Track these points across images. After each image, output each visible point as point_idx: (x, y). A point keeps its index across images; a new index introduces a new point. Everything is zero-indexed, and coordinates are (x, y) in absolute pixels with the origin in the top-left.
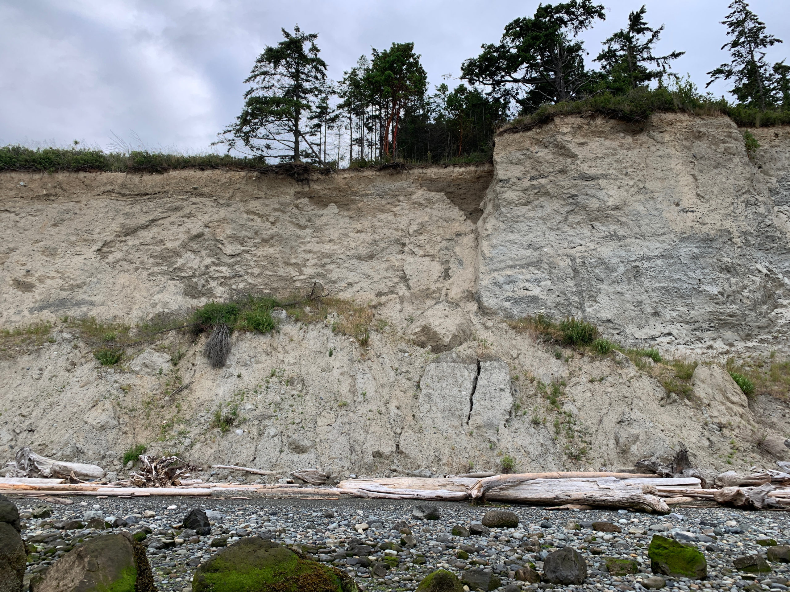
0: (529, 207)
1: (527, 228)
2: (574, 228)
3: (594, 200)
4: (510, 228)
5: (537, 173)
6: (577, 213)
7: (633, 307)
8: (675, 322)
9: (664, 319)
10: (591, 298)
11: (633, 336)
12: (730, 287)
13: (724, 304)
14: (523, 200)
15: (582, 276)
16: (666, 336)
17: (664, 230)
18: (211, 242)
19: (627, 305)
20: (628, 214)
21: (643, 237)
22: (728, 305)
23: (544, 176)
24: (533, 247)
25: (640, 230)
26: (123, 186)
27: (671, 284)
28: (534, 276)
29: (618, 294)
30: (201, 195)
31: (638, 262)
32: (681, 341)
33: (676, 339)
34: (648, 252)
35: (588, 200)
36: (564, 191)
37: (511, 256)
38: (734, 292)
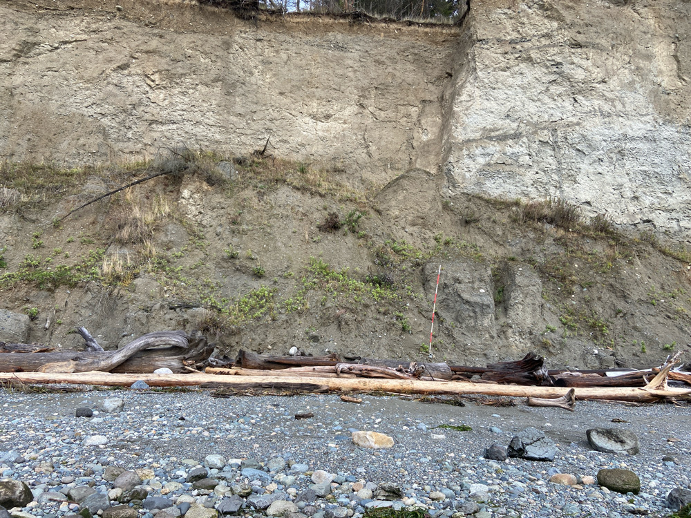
0: (507, 73)
1: (505, 96)
2: (555, 100)
3: (580, 71)
4: (486, 95)
5: (520, 36)
6: (560, 84)
7: (613, 190)
8: (653, 209)
9: (643, 204)
10: (570, 178)
11: (614, 221)
14: (502, 65)
15: (562, 152)
16: (646, 223)
17: (648, 110)
18: (140, 77)
19: (607, 187)
20: (613, 89)
21: (627, 115)
23: (526, 39)
24: (510, 118)
25: (624, 108)
27: (651, 169)
28: (511, 150)
29: (599, 175)
30: (126, 18)
31: (619, 142)
32: (660, 230)
33: (655, 226)
34: (630, 132)
35: (573, 69)
36: (549, 58)
37: (485, 126)
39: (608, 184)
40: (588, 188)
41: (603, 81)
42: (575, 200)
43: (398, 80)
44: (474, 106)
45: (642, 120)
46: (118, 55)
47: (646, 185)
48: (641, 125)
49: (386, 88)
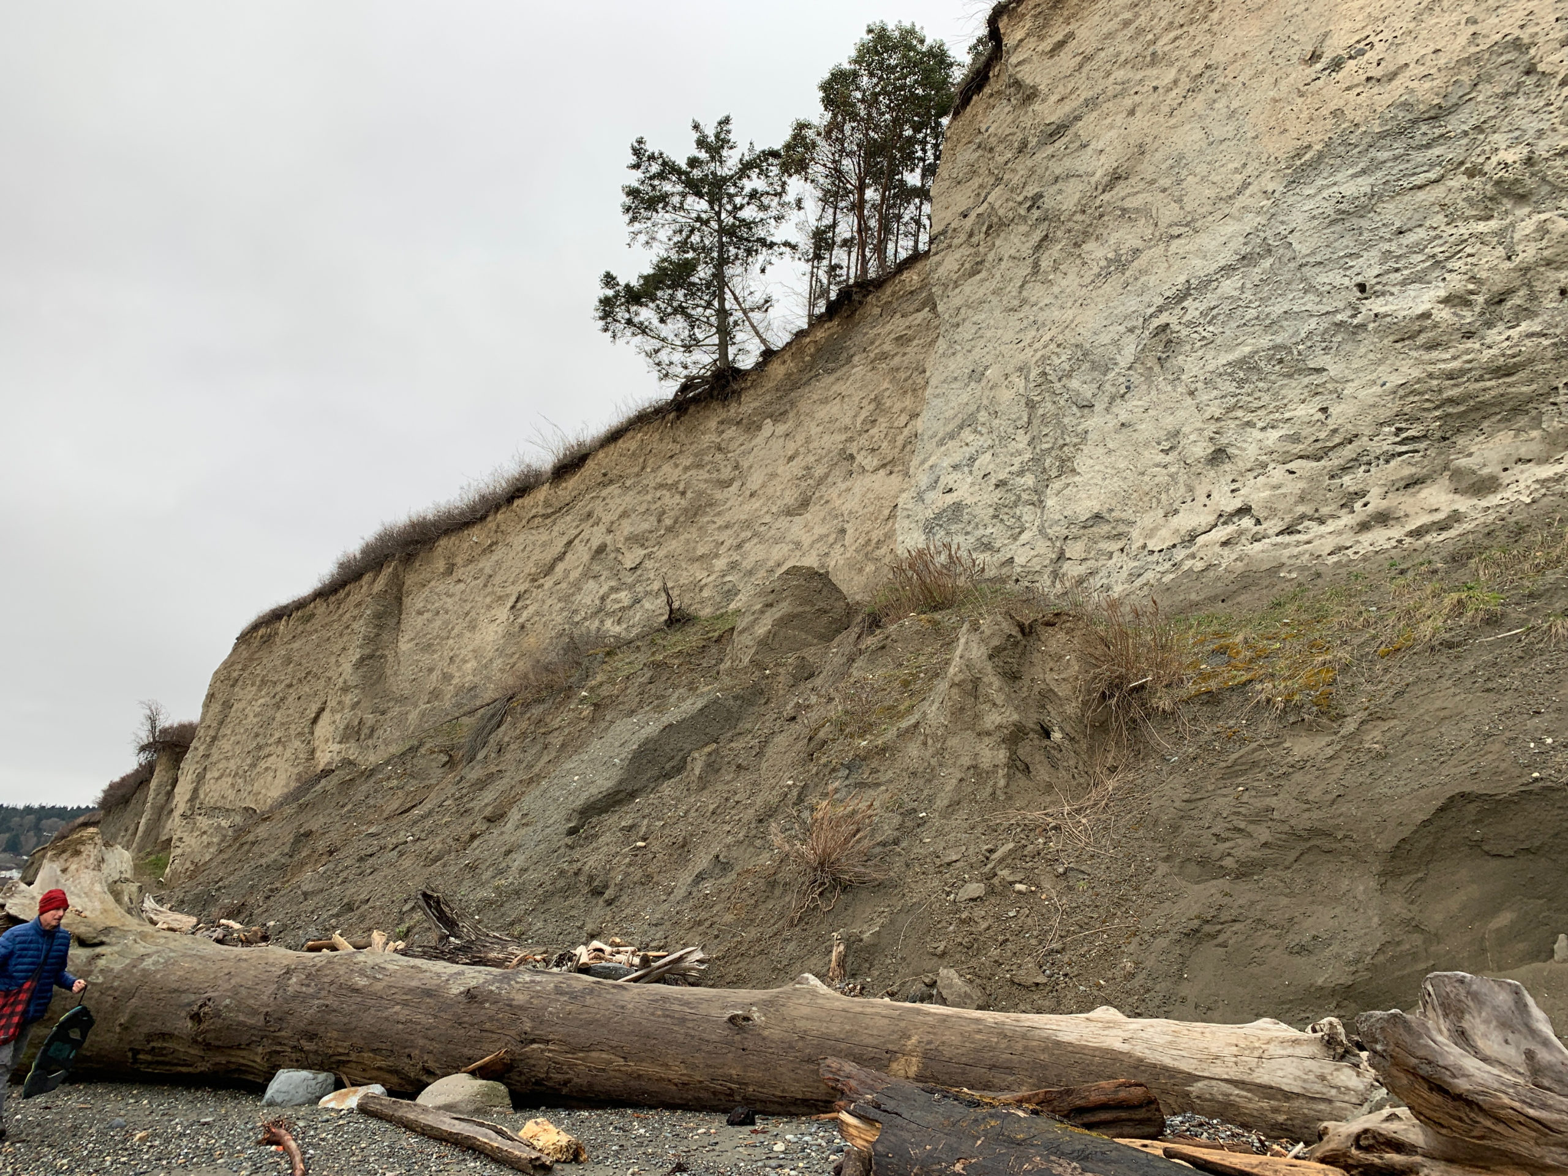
0: (983, 275)
1: (974, 329)
2: (1049, 283)
3: (1070, 186)
4: (950, 345)
6: (1052, 240)
7: (1162, 455)
8: (1271, 466)
9: (1240, 464)
10: (1066, 467)
11: (1144, 546)
12: (1509, 258)
13: (1469, 335)
14: (967, 266)
15: (1041, 411)
16: (1235, 519)
17: (1245, 173)
18: (613, 555)
19: (1146, 453)
20: (1153, 176)
21: (1191, 225)
22: (1493, 335)
23: (999, 180)
24: (976, 375)
25: (1182, 208)
26: (547, 504)
27: (1265, 342)
28: (969, 451)
29: (1124, 430)
30: (611, 482)
31: (1165, 314)
32: (1272, 526)
33: (1258, 522)
34: (1201, 267)
35: (1060, 192)
36: (1020, 199)
37: (947, 415)
38: (1528, 269)
39: (1146, 445)
40: (1099, 476)
41: (1116, 178)
42: (1064, 522)
43: (902, 375)
44: (933, 382)
45: (1234, 211)
46: (598, 536)
47: (1250, 399)
48: (1230, 228)
49: (879, 404)
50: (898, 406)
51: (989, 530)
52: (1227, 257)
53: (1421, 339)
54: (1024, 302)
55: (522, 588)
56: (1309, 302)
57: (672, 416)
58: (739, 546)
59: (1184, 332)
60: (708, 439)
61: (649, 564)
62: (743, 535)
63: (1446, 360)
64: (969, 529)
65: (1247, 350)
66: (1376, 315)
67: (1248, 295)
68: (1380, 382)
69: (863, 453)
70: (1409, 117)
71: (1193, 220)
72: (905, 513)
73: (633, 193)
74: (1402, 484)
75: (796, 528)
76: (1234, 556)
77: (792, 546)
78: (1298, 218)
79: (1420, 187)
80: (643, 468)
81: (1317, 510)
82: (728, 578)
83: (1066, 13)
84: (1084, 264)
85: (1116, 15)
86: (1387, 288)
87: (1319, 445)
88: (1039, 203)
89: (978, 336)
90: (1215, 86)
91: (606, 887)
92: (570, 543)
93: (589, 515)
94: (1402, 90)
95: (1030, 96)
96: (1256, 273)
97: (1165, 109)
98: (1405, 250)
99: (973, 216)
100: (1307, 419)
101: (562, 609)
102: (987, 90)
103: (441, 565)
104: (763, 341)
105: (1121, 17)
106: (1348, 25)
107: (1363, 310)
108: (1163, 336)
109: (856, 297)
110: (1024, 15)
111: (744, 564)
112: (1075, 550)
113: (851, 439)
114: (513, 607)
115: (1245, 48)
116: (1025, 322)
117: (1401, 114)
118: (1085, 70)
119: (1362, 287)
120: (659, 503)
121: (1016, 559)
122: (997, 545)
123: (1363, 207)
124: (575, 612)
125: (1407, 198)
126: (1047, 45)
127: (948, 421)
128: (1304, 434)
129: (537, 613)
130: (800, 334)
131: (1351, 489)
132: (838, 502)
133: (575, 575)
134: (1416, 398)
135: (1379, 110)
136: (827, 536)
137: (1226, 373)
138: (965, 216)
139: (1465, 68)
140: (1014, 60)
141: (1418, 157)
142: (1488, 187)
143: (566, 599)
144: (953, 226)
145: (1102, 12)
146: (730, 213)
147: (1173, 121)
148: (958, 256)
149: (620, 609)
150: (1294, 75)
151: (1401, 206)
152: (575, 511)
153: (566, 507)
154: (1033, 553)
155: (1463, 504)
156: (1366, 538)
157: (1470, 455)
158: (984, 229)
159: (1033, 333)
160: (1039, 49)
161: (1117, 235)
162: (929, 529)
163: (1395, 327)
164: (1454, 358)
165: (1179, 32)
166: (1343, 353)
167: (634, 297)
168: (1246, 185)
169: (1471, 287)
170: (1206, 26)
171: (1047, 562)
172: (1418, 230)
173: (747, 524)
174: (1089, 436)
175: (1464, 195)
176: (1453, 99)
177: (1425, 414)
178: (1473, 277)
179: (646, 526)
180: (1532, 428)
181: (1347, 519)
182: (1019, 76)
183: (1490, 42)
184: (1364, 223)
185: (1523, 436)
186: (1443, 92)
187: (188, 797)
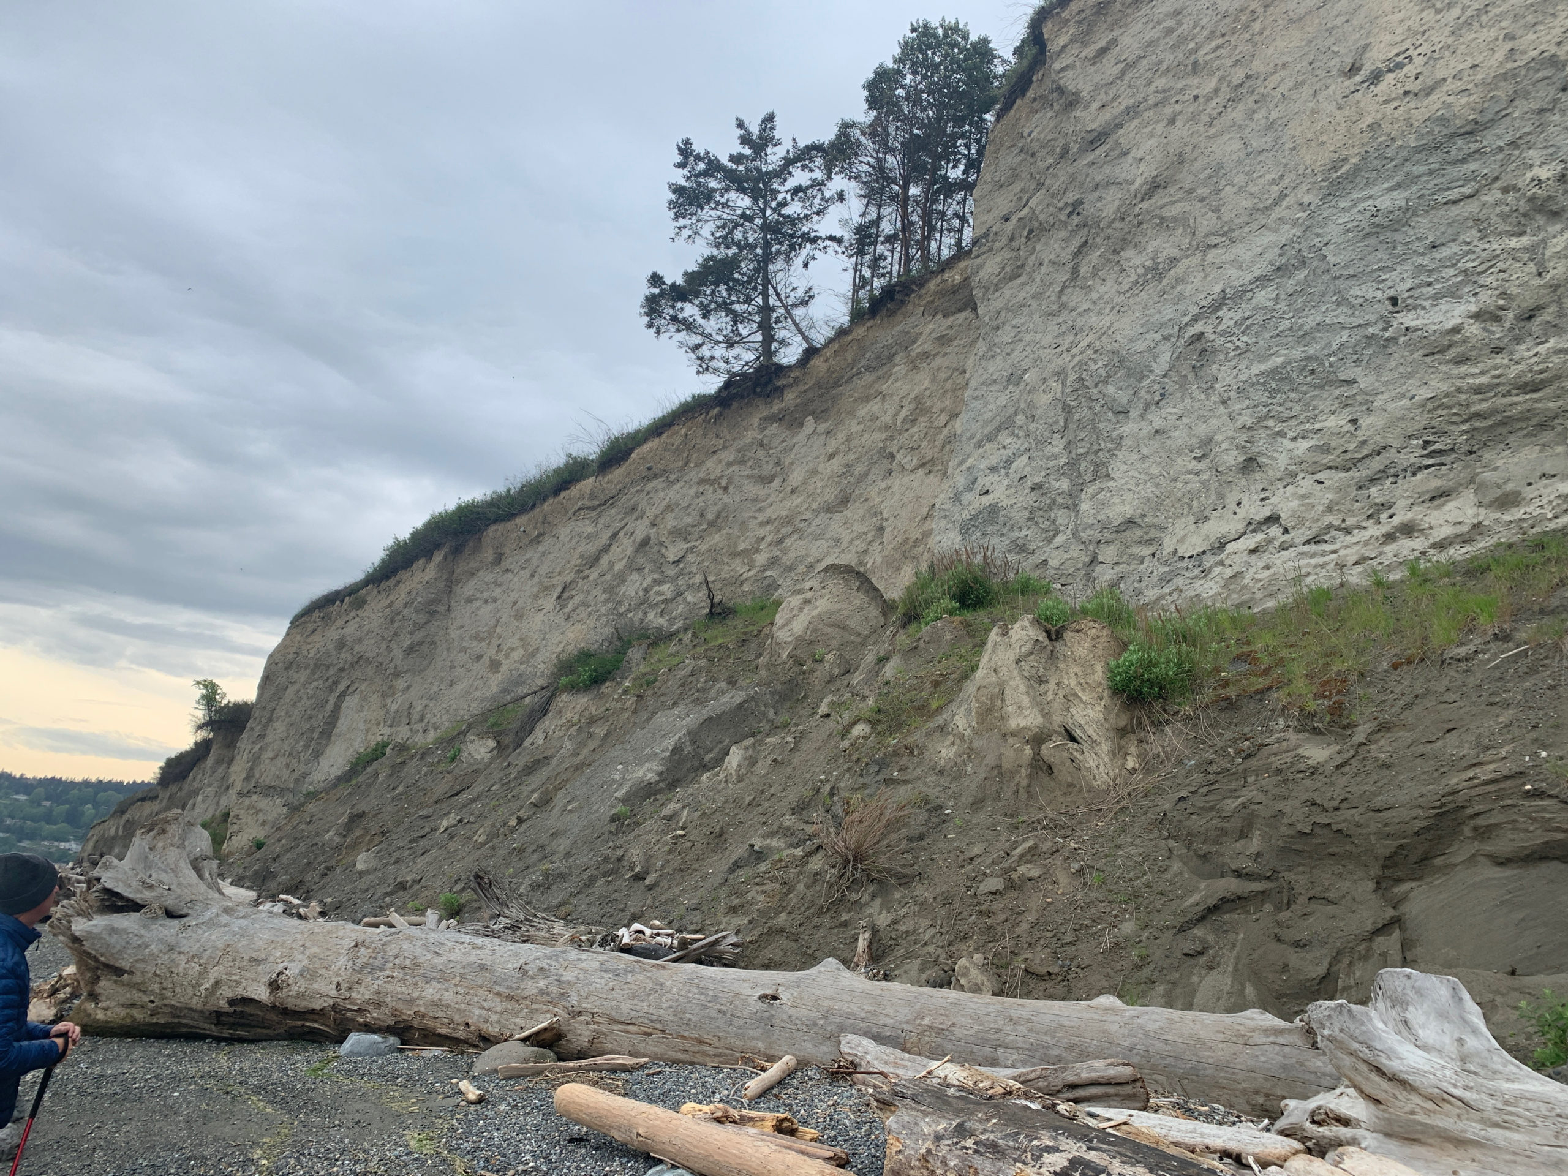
0: (1019, 279)
1: (1014, 333)
2: (1089, 289)
3: (1110, 193)
4: (989, 348)
6: (1092, 246)
7: (1194, 463)
8: (1302, 475)
9: (1271, 473)
10: (1100, 472)
11: (1175, 552)
12: (1540, 274)
13: (1498, 350)
14: (1008, 269)
15: (1077, 417)
16: (1264, 528)
17: (1283, 184)
18: (656, 549)
19: (1179, 460)
20: (1192, 186)
21: (1228, 235)
22: (1522, 351)
23: (1040, 185)
24: (1014, 378)
25: (1219, 218)
26: (592, 496)
27: (1297, 353)
28: (1005, 453)
29: (1158, 437)
30: (655, 476)
31: (1201, 323)
32: (1300, 535)
33: (1286, 531)
34: (1238, 277)
35: (1100, 198)
36: (1061, 204)
37: (985, 417)
38: (1558, 286)
39: (1179, 452)
40: (1133, 482)
41: (1155, 186)
42: (1098, 527)
43: (942, 375)
44: (973, 384)
45: (1270, 222)
46: (641, 529)
47: (1281, 409)
48: (1267, 239)
49: (919, 402)
50: (939, 406)
51: (1024, 533)
52: (1261, 268)
53: (1451, 354)
54: (1063, 307)
55: (568, 579)
56: (1342, 315)
57: (716, 411)
58: (780, 542)
59: (1219, 341)
60: (751, 435)
61: (691, 558)
62: (783, 531)
63: (1475, 375)
64: (1005, 530)
65: (1279, 360)
66: (1407, 329)
67: (1282, 306)
68: (1409, 395)
69: (902, 451)
70: (1445, 131)
71: (1231, 230)
72: (942, 513)
73: (678, 190)
74: (1427, 496)
75: (836, 526)
76: (1261, 564)
77: (830, 543)
78: (1333, 231)
79: (1455, 202)
80: (687, 463)
81: (1344, 521)
82: (768, 573)
83: (1109, 19)
84: (1122, 271)
85: (1159, 23)
86: (1418, 302)
87: (1348, 456)
88: (1079, 210)
89: (1016, 339)
90: (1255, 97)
91: (647, 873)
92: (615, 535)
93: (634, 509)
94: (1438, 105)
95: (1072, 102)
96: (1290, 284)
97: (1205, 118)
98: (1438, 264)
99: (1014, 220)
100: (1337, 430)
101: (607, 601)
102: (1030, 94)
103: (489, 554)
104: (805, 338)
105: (1164, 24)
106: (1387, 38)
107: (1395, 324)
108: (1198, 346)
109: (897, 296)
110: (1068, 21)
111: (785, 559)
112: (1108, 553)
113: (891, 438)
114: (559, 597)
115: (1285, 59)
116: (1064, 327)
117: (1437, 129)
118: (1127, 78)
119: (1394, 301)
120: (702, 498)
121: (1050, 562)
122: (1032, 547)
123: (1398, 221)
124: (620, 603)
125: (1442, 212)
126: (1090, 51)
127: (986, 423)
128: (1333, 444)
129: (584, 604)
130: (842, 332)
131: (1377, 501)
132: (878, 500)
133: (618, 567)
134: (1444, 412)
135: (1416, 124)
136: (865, 533)
137: (1258, 383)
138: (1007, 220)
139: (1502, 84)
140: (1057, 66)
141: (1452, 172)
142: (1521, 203)
143: (610, 590)
144: (994, 229)
145: (1145, 19)
146: (774, 210)
147: (1213, 131)
148: (998, 259)
149: (663, 602)
150: (1333, 87)
151: (1435, 220)
152: (620, 504)
153: (610, 501)
154: (1066, 556)
155: (1488, 516)
156: (1390, 549)
157: (1496, 469)
158: (1025, 233)
159: (1072, 338)
160: (1083, 55)
161: (1155, 243)
162: (965, 530)
163: (1426, 341)
164: (1482, 373)
165: (1221, 41)
166: (1373, 366)
167: (679, 294)
168: (1282, 196)
169: (1501, 302)
170: (1247, 36)
171: (1080, 565)
172: (1452, 244)
173: (788, 520)
174: (1125, 442)
175: (1498, 210)
176: (1489, 116)
177: (1452, 428)
178: (1504, 293)
179: (688, 520)
180: (1558, 444)
181: (1374, 531)
182: (1062, 82)
183: (1526, 59)
184: (1398, 237)
185: (1549, 452)
186: (1479, 107)
187: (244, 776)
